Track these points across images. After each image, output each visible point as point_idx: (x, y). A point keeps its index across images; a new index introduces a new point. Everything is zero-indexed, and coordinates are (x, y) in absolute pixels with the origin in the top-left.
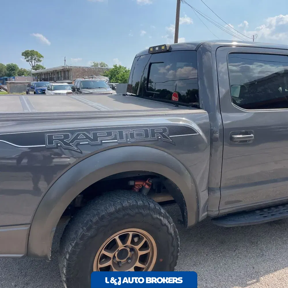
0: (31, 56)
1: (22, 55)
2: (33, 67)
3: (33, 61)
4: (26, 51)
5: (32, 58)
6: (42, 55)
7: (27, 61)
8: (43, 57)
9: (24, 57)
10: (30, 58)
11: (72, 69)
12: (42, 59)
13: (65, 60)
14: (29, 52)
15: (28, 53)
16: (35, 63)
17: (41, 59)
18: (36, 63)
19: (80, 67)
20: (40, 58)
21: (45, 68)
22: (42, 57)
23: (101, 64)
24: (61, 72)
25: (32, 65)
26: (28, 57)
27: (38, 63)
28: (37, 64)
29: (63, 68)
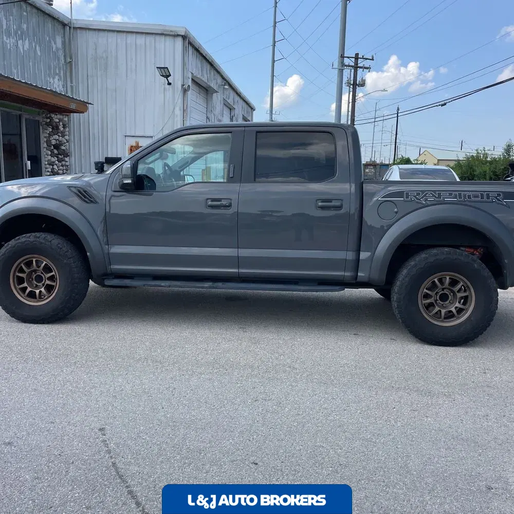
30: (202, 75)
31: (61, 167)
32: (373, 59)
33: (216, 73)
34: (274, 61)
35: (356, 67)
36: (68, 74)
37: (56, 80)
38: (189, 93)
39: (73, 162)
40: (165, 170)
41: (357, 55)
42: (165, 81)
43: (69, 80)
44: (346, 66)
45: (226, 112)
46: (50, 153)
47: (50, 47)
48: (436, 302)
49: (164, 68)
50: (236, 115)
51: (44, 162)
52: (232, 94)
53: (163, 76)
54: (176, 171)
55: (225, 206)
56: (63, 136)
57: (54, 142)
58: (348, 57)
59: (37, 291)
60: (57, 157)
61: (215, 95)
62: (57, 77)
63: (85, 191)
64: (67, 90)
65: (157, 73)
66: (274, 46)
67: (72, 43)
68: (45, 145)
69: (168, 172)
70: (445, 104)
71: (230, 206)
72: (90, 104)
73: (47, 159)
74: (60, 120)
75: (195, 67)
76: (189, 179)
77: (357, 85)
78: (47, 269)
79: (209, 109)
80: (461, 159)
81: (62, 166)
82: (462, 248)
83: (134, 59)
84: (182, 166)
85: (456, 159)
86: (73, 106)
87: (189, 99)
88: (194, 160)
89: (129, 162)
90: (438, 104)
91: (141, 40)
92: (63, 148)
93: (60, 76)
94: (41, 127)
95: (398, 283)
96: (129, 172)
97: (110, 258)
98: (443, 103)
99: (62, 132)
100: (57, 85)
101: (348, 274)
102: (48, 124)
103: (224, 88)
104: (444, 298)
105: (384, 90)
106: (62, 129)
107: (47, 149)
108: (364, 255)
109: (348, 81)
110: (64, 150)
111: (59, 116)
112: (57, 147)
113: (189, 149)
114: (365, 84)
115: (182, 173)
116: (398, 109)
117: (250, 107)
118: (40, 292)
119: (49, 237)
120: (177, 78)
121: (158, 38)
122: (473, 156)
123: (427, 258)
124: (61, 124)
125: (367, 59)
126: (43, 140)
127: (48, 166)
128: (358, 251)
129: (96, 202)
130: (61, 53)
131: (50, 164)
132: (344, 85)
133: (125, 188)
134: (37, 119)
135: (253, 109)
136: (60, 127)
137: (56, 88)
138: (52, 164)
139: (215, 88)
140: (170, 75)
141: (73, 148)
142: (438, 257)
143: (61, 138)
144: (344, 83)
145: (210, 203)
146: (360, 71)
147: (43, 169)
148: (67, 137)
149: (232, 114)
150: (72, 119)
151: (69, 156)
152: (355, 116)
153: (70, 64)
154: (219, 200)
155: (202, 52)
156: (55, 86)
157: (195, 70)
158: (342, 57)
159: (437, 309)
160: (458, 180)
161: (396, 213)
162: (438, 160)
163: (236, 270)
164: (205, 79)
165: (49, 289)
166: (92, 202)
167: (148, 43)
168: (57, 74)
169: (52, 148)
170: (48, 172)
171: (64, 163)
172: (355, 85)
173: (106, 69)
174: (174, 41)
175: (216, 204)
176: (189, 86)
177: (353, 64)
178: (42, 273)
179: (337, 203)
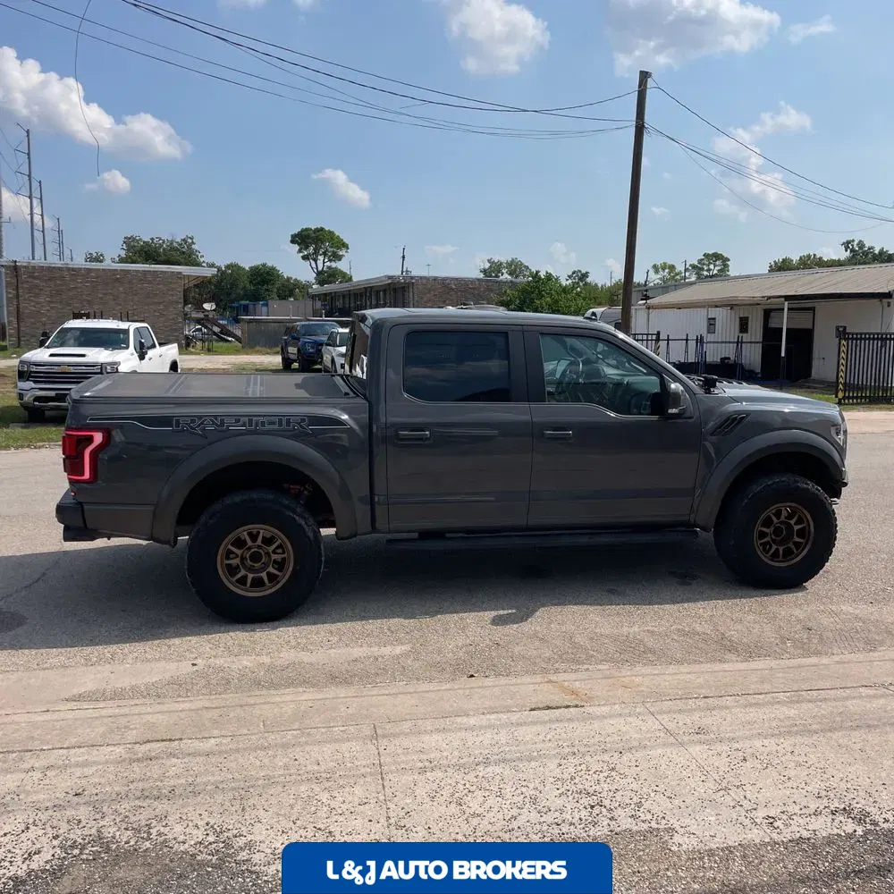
0: (316, 244)
1: (292, 242)
2: (319, 273)
3: (321, 258)
4: (303, 230)
5: (316, 252)
6: (345, 241)
7: (305, 258)
8: (348, 248)
9: (296, 247)
10: (311, 249)
11: (413, 283)
12: (344, 253)
13: (404, 257)
14: (311, 232)
15: (308, 237)
16: (324, 263)
17: (341, 253)
18: (328, 264)
19: (435, 279)
20: (339, 248)
21: (350, 279)
22: (345, 246)
23: (510, 264)
24: (385, 291)
25: (317, 269)
26: (307, 248)
27: (333, 265)
28: (329, 268)
29: (390, 281)
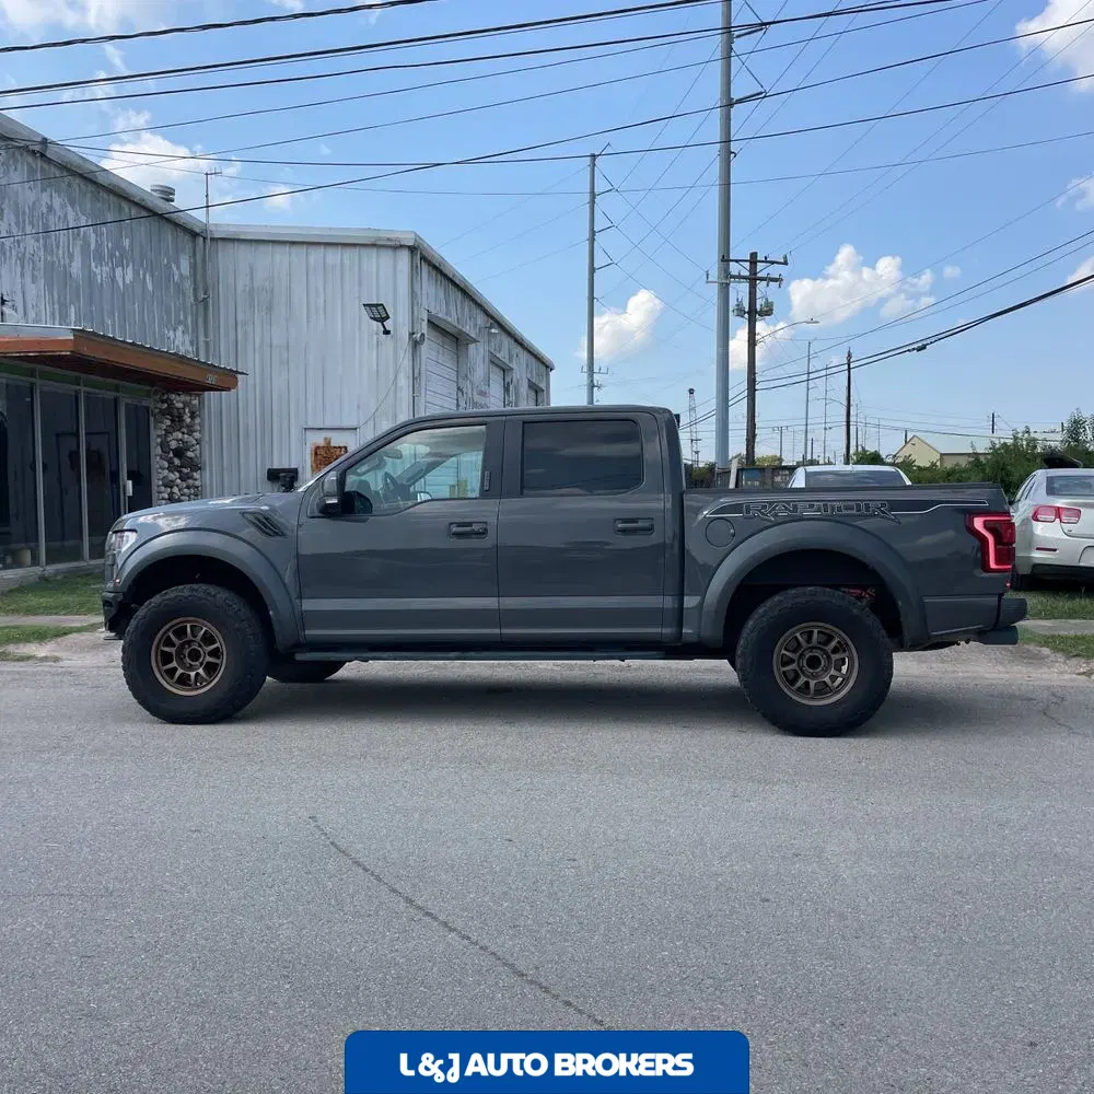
30: (447, 314)
31: (186, 491)
32: (786, 263)
33: (473, 306)
34: (592, 270)
35: (753, 279)
36: (200, 320)
37: (179, 333)
38: (424, 348)
39: (208, 482)
40: (387, 484)
41: (754, 255)
42: (378, 327)
43: (201, 330)
44: (734, 277)
45: (496, 377)
46: (166, 465)
47: (170, 276)
48: (801, 670)
49: (377, 305)
50: (514, 380)
51: (156, 482)
52: (506, 342)
53: (375, 319)
54: (403, 485)
55: (478, 533)
56: (190, 433)
57: (174, 445)
58: (737, 261)
59: (193, 674)
60: (180, 472)
61: (472, 346)
62: (180, 328)
63: (267, 519)
64: (197, 349)
65: (364, 313)
66: (592, 240)
67: (209, 266)
68: (159, 451)
69: (392, 487)
70: (924, 347)
71: (484, 532)
72: (242, 373)
73: (161, 476)
74: (186, 404)
75: (434, 299)
76: (422, 497)
77: (756, 312)
78: (208, 639)
79: (462, 374)
80: (980, 450)
81: (188, 487)
82: (843, 589)
83: (321, 290)
84: (412, 478)
85: (971, 451)
86: (211, 379)
87: (424, 357)
88: (432, 466)
89: (333, 473)
90: (910, 348)
91: (333, 256)
92: (190, 454)
93: (186, 326)
94: (152, 419)
95: (742, 642)
96: (334, 488)
97: (303, 619)
98: (920, 345)
99: (188, 426)
100: (179, 342)
101: (667, 631)
102: (163, 413)
103: (490, 334)
104: (814, 662)
105: (812, 321)
106: (188, 420)
107: (161, 458)
108: (690, 602)
109: (738, 305)
110: (191, 458)
111: (184, 398)
112: (179, 453)
113: (423, 450)
114: (772, 310)
115: (412, 489)
116: (849, 355)
117: (543, 363)
118: (197, 674)
119: (212, 590)
120: (400, 320)
121: (364, 252)
122: (1005, 443)
123: (781, 601)
124: (187, 410)
125: (773, 263)
126: (155, 441)
127: (163, 488)
128: (681, 595)
129: (283, 535)
130: (188, 285)
131: (166, 486)
132: (731, 314)
133: (327, 512)
134: (144, 403)
135: (548, 367)
136: (185, 417)
137: (178, 347)
138: (169, 484)
139: (473, 336)
140: (388, 317)
141: (209, 454)
142: (798, 600)
143: (186, 436)
144: (731, 309)
145: (455, 529)
146: (761, 285)
147: (155, 496)
148: (197, 435)
149: (508, 379)
150: (206, 403)
151: (200, 469)
152: (755, 374)
153: (204, 302)
154: (470, 524)
155: (447, 272)
156: (176, 342)
157: (433, 304)
158: (725, 260)
159: (803, 679)
160: (908, 483)
161: (734, 535)
162: (942, 455)
163: (497, 631)
164: (452, 319)
165: (211, 669)
166: (277, 534)
167: (347, 262)
168: (180, 322)
169: (171, 455)
170: (163, 499)
171: (191, 482)
172: (753, 314)
173: (270, 309)
174: (395, 256)
175: (466, 530)
176: (423, 335)
177: (747, 274)
178: (200, 646)
179: (646, 524)
